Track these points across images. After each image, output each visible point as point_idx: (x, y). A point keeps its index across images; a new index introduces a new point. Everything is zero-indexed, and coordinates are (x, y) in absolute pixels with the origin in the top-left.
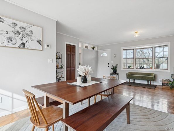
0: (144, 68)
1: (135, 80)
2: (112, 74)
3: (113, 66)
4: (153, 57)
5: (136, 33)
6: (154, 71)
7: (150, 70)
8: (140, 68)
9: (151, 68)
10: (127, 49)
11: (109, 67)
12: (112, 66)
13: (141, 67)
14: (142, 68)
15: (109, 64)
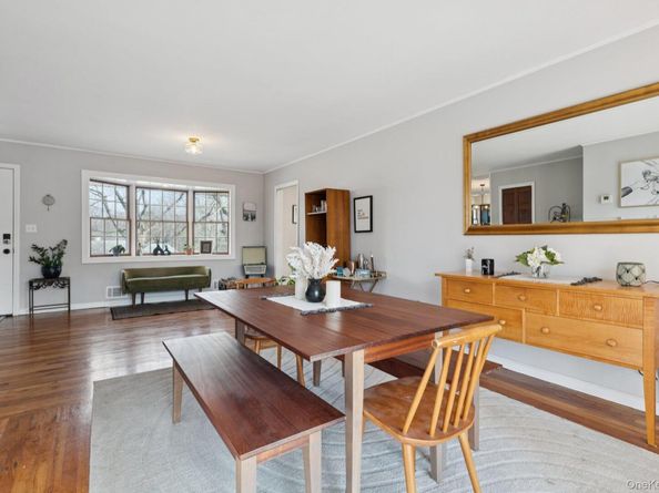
0: (169, 254)
1: (146, 295)
2: (33, 285)
3: (40, 246)
4: (190, 220)
5: (193, 141)
6: (197, 260)
7: (186, 257)
8: (155, 253)
9: (189, 252)
10: (103, 182)
11: (7, 251)
12: (35, 248)
13: (158, 248)
14: (163, 254)
15: (7, 237)
